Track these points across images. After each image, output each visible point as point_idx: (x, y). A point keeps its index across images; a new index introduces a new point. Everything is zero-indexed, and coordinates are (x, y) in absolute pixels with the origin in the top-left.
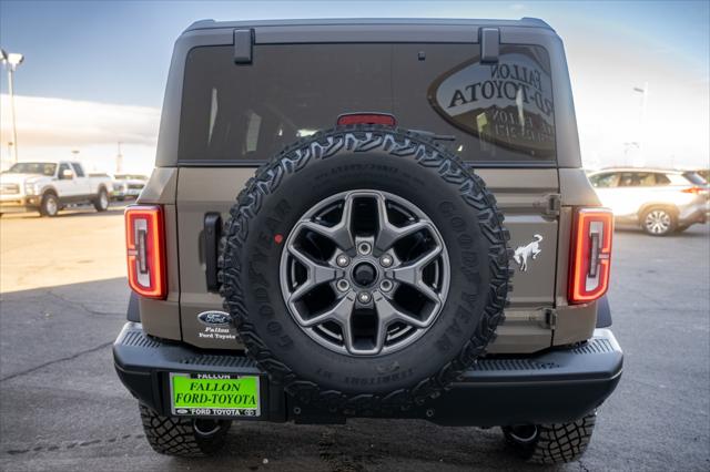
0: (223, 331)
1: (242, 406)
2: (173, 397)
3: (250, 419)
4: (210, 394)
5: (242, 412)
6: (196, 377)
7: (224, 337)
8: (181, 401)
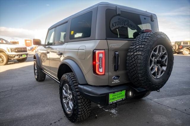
0: (117, 80)
1: (122, 98)
2: (109, 99)
3: (124, 100)
4: (116, 97)
5: (122, 99)
6: (114, 93)
7: (117, 82)
8: (111, 100)
